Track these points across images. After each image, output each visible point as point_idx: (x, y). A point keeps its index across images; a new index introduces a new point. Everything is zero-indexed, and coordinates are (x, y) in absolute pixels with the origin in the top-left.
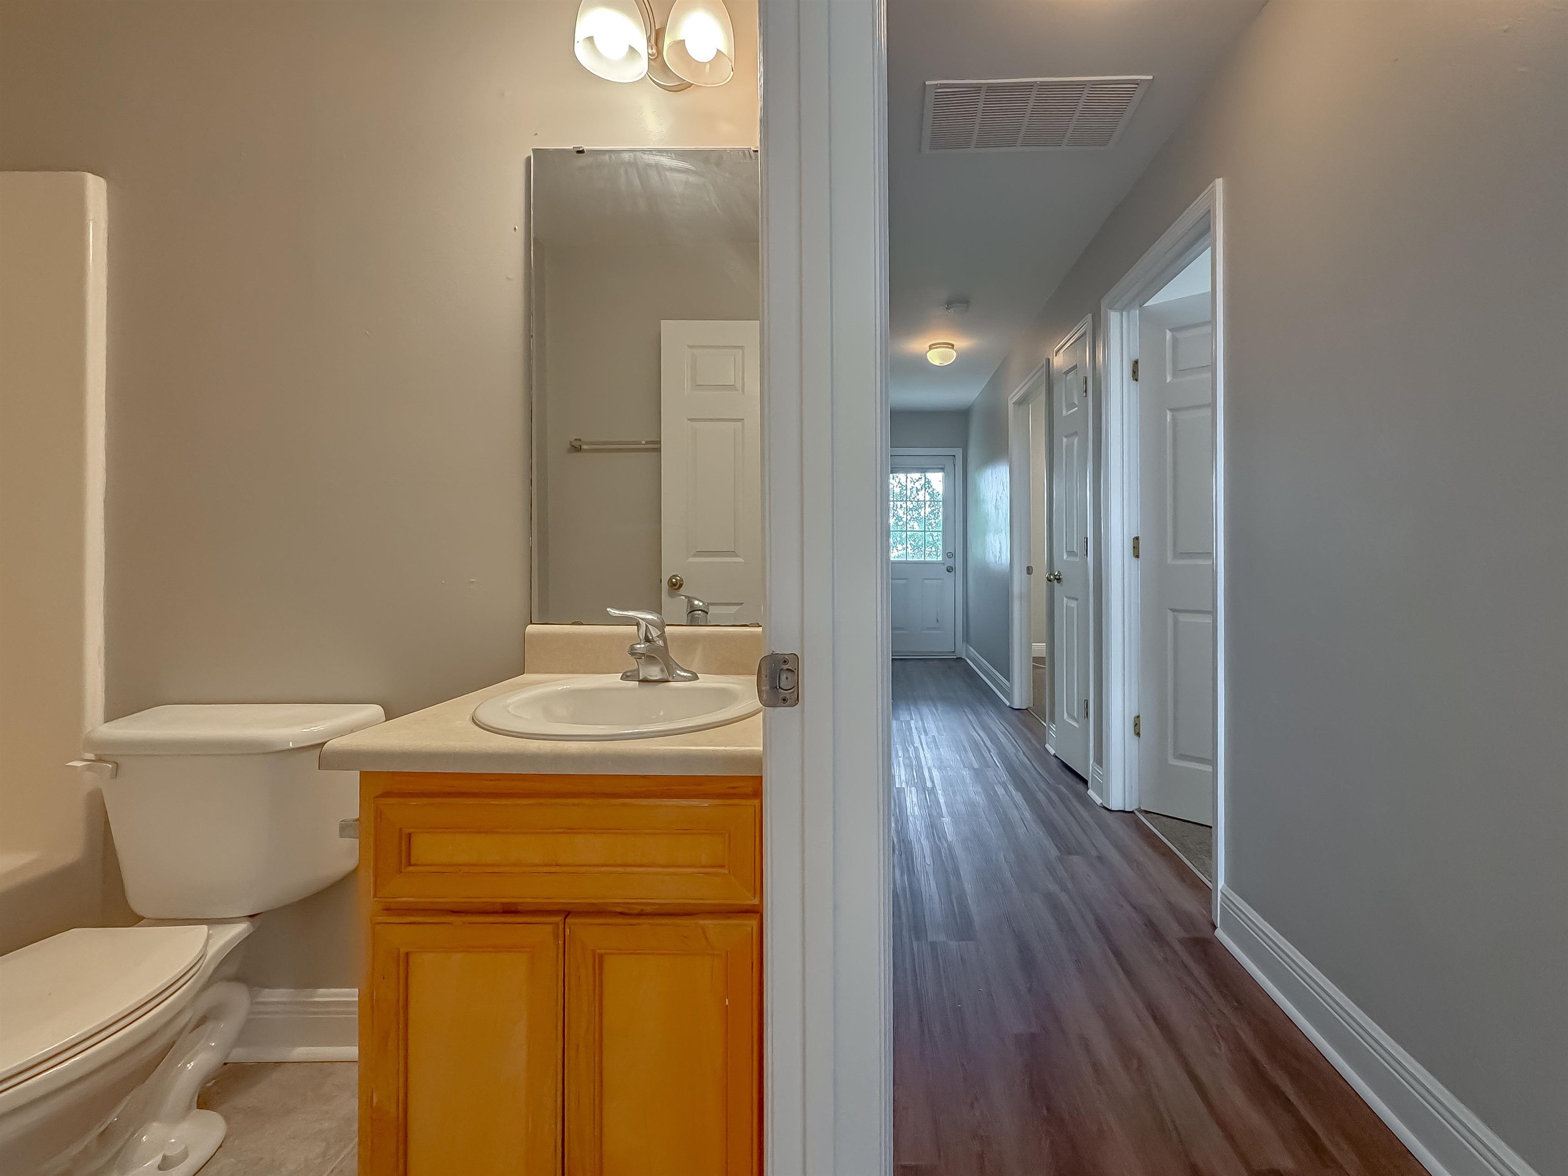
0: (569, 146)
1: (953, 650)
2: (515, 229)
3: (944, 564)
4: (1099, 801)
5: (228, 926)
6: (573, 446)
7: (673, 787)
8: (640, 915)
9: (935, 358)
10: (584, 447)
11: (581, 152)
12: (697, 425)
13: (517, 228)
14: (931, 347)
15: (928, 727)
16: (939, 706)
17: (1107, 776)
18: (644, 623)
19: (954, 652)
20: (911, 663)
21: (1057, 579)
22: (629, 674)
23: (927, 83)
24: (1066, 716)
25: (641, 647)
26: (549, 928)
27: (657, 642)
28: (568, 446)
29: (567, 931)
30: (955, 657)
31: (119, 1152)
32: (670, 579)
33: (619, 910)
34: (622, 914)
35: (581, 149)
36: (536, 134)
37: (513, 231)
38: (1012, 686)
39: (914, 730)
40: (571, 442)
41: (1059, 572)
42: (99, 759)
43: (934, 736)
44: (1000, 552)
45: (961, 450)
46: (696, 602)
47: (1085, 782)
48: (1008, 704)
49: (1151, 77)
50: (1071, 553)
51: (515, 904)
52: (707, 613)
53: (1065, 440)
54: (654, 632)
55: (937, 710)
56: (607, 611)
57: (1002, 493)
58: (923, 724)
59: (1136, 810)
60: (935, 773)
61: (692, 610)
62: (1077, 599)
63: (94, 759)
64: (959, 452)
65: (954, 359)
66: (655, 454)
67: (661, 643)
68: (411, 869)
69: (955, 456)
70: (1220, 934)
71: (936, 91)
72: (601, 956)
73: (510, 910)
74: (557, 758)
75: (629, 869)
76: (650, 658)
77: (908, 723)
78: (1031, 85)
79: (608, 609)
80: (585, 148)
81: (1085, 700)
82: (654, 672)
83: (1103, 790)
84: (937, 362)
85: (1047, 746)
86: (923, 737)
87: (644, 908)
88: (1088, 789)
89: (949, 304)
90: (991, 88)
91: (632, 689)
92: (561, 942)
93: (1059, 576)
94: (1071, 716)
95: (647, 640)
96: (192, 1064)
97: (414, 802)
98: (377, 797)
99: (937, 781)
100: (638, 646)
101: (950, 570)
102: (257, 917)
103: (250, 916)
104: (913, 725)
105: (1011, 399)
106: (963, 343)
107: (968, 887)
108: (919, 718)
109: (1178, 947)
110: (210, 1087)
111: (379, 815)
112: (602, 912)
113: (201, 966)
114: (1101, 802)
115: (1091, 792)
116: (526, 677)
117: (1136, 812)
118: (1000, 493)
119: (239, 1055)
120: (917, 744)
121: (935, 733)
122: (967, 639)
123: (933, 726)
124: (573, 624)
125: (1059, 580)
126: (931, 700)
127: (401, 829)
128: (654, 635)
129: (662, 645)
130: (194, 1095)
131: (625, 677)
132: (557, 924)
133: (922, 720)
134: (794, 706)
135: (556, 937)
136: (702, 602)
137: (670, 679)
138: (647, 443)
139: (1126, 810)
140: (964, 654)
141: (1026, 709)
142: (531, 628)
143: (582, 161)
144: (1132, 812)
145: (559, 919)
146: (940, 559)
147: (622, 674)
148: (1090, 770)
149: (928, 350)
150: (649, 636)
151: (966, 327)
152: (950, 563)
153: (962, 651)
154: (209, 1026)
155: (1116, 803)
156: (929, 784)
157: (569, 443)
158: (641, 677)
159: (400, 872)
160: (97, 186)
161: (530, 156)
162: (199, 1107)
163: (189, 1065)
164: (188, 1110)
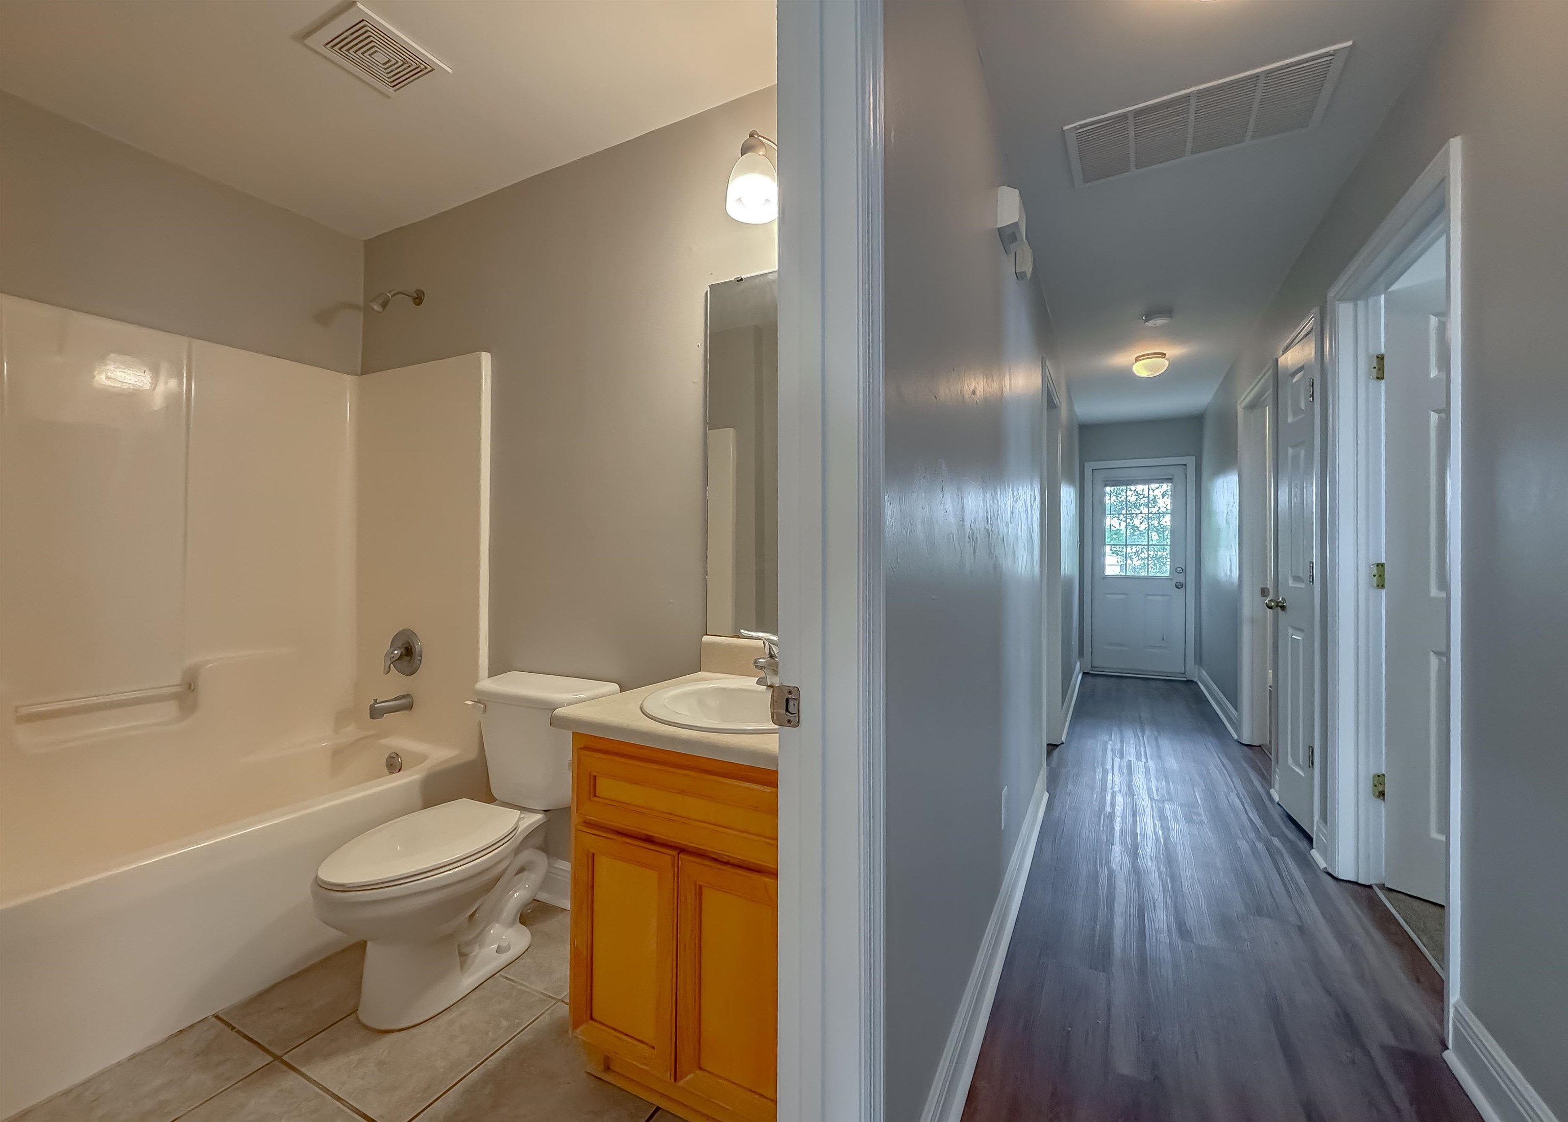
0: (731, 278)
1: (1183, 671)
2: (698, 346)
3: (1172, 580)
4: (1322, 864)
5: (532, 814)
7: (749, 774)
8: (727, 863)
9: (1141, 370)
11: (741, 280)
13: (699, 345)
14: (1137, 359)
15: (1126, 750)
16: (1147, 732)
17: (1332, 836)
18: (768, 642)
19: (1184, 673)
20: (1125, 681)
21: (1281, 607)
22: (761, 680)
23: (1065, 128)
24: (1290, 761)
25: (763, 661)
26: (669, 858)
27: (778, 658)
29: (680, 862)
30: (1185, 679)
31: (481, 934)
33: (715, 856)
34: (716, 860)
35: (740, 278)
36: (712, 274)
37: (697, 348)
38: (1240, 715)
39: (1109, 753)
41: (1282, 599)
42: (479, 702)
43: (1131, 761)
44: (1231, 571)
45: (1194, 458)
47: (1310, 839)
48: (1236, 737)
49: (1350, 43)
50: (1297, 579)
51: (652, 837)
53: (1290, 450)
54: (776, 650)
55: (1143, 734)
56: (740, 632)
57: (1233, 506)
58: (1122, 747)
59: (1376, 884)
60: (1119, 799)
62: (1302, 630)
63: (476, 701)
64: (1191, 461)
65: (1167, 366)
68: (596, 799)
69: (1186, 465)
70: (1450, 1056)
71: (1076, 132)
72: (701, 887)
73: (649, 840)
74: (674, 740)
75: (718, 828)
76: (773, 670)
77: (1105, 744)
78: (1188, 96)
80: (743, 277)
81: (1309, 747)
82: (776, 681)
83: (1329, 852)
84: (1144, 374)
85: (1272, 791)
86: (1117, 760)
87: (730, 859)
88: (1312, 847)
89: (1149, 315)
90: (1138, 113)
91: (761, 692)
92: (676, 870)
93: (1283, 603)
94: (1297, 763)
95: (771, 655)
96: (518, 894)
97: (597, 755)
98: (581, 749)
99: (1119, 809)
100: (765, 663)
101: (1179, 586)
102: (550, 812)
103: (545, 811)
104: (1109, 747)
105: (1240, 404)
106: (1175, 351)
107: (1119, 921)
108: (1118, 740)
109: (1376, 1052)
110: (529, 913)
111: (579, 760)
112: (704, 855)
113: (515, 835)
114: (1326, 866)
115: (1314, 853)
116: (702, 674)
117: (1376, 889)
118: (1231, 506)
119: (543, 897)
120: (1109, 767)
121: (1132, 758)
122: (1199, 659)
123: (1133, 750)
124: (733, 637)
125: (1283, 608)
126: (1140, 723)
127: (590, 772)
128: (776, 652)
130: (517, 914)
131: (759, 682)
132: (674, 856)
133: (1122, 742)
134: (796, 727)
135: (673, 865)
139: (1360, 882)
140: (1196, 675)
141: (1260, 746)
142: (706, 638)
143: (742, 285)
144: (1370, 887)
145: (675, 853)
146: (1168, 574)
147: (757, 679)
148: (1315, 828)
149: (1134, 361)
150: (772, 652)
151: (1175, 335)
152: (1180, 578)
153: (1194, 672)
154: (525, 874)
155: (1346, 871)
156: (1108, 809)
158: (769, 684)
159: (590, 800)
160: (486, 358)
161: (707, 291)
162: (521, 922)
163: (515, 895)
164: (514, 922)
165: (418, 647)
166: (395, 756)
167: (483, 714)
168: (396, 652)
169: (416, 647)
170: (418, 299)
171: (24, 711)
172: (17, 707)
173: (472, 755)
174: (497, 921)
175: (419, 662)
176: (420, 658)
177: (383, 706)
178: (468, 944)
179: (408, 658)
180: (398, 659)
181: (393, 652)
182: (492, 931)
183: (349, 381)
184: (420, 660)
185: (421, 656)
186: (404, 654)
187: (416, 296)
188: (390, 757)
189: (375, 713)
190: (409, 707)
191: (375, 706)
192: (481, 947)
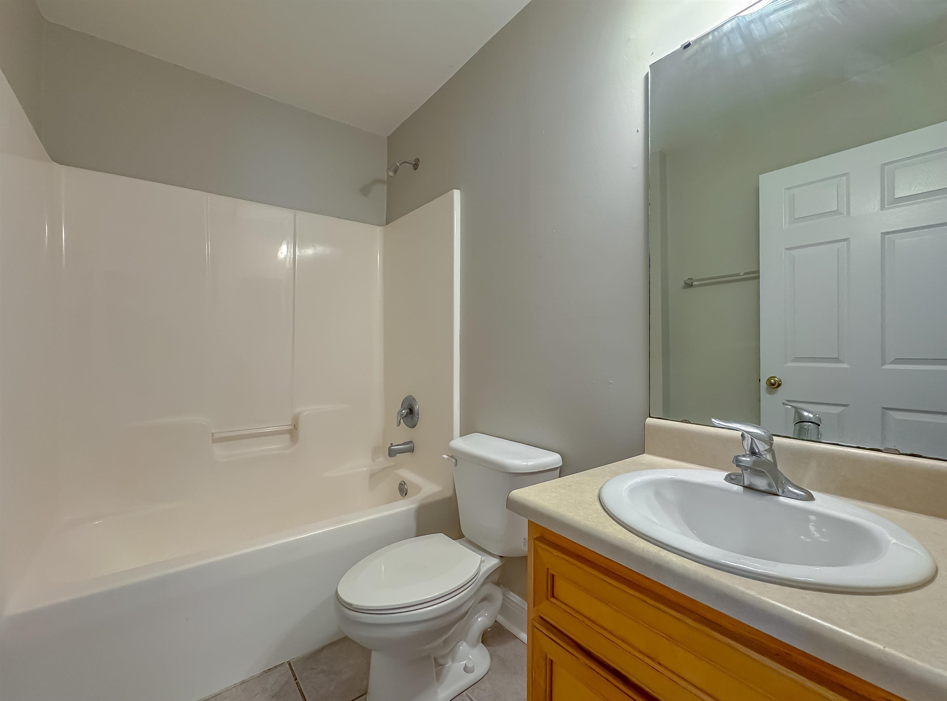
2: (638, 131)
5: (491, 558)
6: (686, 283)
10: (695, 283)
12: (794, 252)
18: (749, 436)
22: (733, 477)
25: (747, 460)
27: (764, 456)
28: (683, 284)
31: (453, 649)
32: (769, 380)
35: (688, 43)
40: (685, 281)
42: (452, 457)
46: (806, 414)
52: (819, 425)
54: (761, 447)
61: (801, 421)
63: (450, 456)
66: (755, 281)
67: (769, 457)
68: (553, 600)
76: (756, 470)
79: (713, 420)
80: (691, 40)
82: (761, 483)
91: (736, 493)
95: (753, 453)
98: (537, 539)
100: (744, 459)
103: (501, 556)
113: (477, 579)
119: (500, 619)
124: (682, 422)
128: (761, 449)
129: (768, 459)
130: (480, 635)
131: (729, 478)
136: (812, 413)
137: (780, 493)
138: (745, 274)
142: (649, 420)
147: (725, 476)
150: (755, 448)
154: (486, 603)
157: (683, 282)
158: (746, 483)
159: (548, 599)
160: (457, 194)
161: (648, 72)
162: (482, 642)
163: (479, 619)
164: (477, 643)
165: (416, 408)
166: (403, 484)
167: (455, 466)
168: (403, 411)
169: (415, 408)
170: (416, 166)
171: (216, 436)
172: (213, 433)
173: (448, 493)
174: (465, 640)
175: (417, 419)
176: (417, 416)
177: (395, 448)
178: (444, 657)
179: (411, 416)
180: (405, 416)
181: (402, 411)
182: (461, 647)
183: (379, 230)
184: (418, 418)
185: (418, 415)
186: (409, 413)
187: (415, 163)
188: (401, 484)
189: (392, 453)
190: (412, 450)
191: (391, 448)
192: (453, 660)
